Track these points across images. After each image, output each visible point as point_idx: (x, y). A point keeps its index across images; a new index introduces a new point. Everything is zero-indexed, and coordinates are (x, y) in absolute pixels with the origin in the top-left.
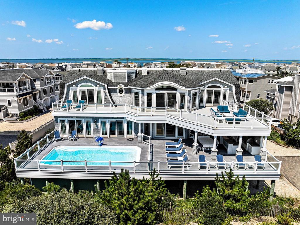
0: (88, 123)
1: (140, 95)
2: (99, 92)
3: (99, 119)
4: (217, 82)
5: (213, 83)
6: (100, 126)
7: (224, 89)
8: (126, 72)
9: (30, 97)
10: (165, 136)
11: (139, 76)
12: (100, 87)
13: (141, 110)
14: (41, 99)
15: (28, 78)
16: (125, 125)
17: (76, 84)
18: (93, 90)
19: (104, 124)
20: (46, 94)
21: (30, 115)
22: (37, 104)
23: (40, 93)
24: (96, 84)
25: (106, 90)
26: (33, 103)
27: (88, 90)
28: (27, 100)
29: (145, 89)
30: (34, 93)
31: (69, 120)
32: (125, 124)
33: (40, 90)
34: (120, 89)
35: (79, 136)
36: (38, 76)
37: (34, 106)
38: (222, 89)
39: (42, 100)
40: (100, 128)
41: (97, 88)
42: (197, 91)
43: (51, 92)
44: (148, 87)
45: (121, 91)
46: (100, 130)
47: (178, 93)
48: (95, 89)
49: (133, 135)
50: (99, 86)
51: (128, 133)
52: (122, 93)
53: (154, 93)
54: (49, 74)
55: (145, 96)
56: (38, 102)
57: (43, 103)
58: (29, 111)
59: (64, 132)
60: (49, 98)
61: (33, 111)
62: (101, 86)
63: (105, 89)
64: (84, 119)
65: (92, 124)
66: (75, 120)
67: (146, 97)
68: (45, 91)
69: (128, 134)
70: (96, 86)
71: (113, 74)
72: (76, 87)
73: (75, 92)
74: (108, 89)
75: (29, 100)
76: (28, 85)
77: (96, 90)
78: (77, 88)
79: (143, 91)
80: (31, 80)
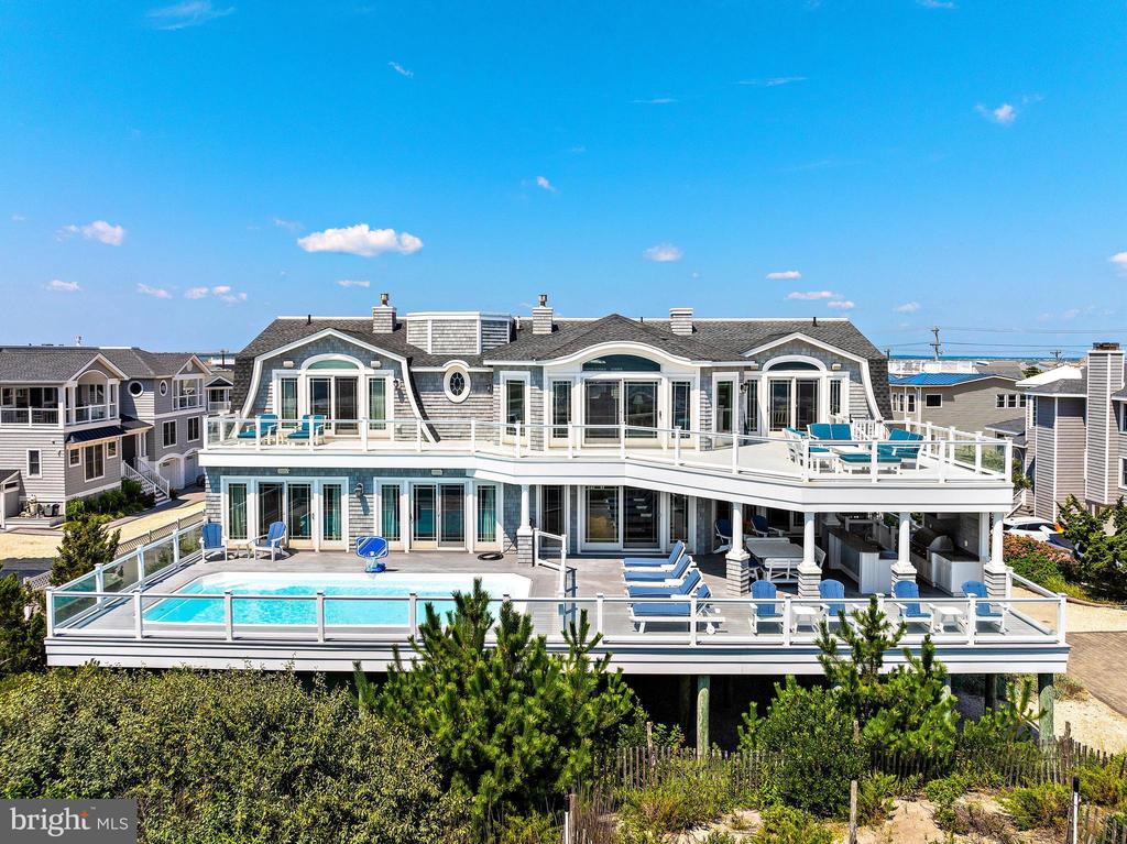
0: (331, 494)
1: (528, 389)
2: (377, 386)
3: (375, 478)
4: (804, 350)
5: (791, 354)
6: (375, 504)
7: (831, 373)
8: (478, 318)
9: (112, 445)
10: (619, 545)
11: (521, 336)
12: (381, 368)
13: (529, 447)
14: (152, 458)
15: (115, 376)
16: (471, 502)
17: (297, 357)
18: (355, 379)
19: (391, 495)
20: (173, 442)
21: (104, 511)
22: (136, 477)
23: (150, 434)
24: (368, 359)
25: (402, 379)
26: (123, 473)
27: (337, 379)
28: (100, 456)
29: (546, 364)
30: (129, 433)
31: (260, 485)
32: (471, 496)
33: (152, 423)
34: (454, 375)
35: (294, 544)
36: (152, 373)
37: (125, 483)
38: (824, 377)
39: (157, 463)
40: (375, 513)
41: (372, 371)
42: (733, 376)
43: (190, 438)
44: (556, 357)
45: (457, 385)
46: (375, 521)
47: (665, 381)
48: (363, 374)
49: (500, 542)
50: (377, 363)
51: (481, 537)
52: (460, 393)
53: (578, 380)
54: (189, 369)
55: (546, 392)
56: (142, 468)
57: (157, 470)
58: (103, 497)
59: (238, 530)
60: (182, 458)
61: (120, 499)
62: (386, 363)
63: (399, 374)
64: (316, 479)
65: (345, 498)
66: (282, 484)
67: (548, 396)
68: (169, 432)
69: (479, 536)
70: (367, 365)
71: (430, 324)
72: (295, 367)
73: (290, 387)
74: (411, 374)
75: (106, 457)
76: (111, 403)
77: (368, 378)
78: (299, 372)
79: (537, 373)
80: (123, 383)
